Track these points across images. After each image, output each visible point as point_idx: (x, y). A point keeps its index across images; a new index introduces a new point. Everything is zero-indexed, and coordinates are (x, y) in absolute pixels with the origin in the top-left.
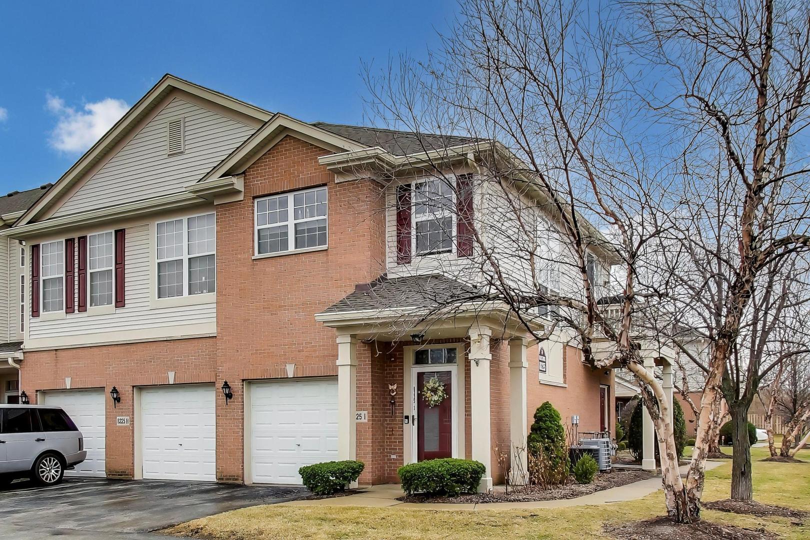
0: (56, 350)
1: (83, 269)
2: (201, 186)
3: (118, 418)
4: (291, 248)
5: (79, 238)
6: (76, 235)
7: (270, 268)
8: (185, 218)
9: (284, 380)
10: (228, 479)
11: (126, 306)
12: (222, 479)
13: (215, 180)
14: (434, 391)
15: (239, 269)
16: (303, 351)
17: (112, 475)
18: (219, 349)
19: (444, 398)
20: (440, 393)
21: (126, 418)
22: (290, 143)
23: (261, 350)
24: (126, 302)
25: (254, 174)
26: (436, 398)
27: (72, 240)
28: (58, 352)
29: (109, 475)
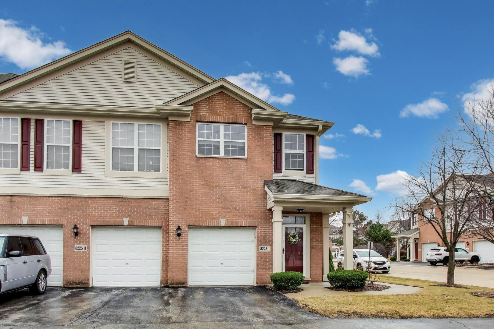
0: (11, 196)
1: (39, 142)
2: (165, 107)
3: (75, 246)
4: (222, 154)
5: (36, 120)
6: (33, 118)
7: (209, 163)
8: (136, 124)
9: (219, 227)
10: (176, 284)
11: (82, 172)
12: (173, 284)
13: (174, 105)
14: (294, 237)
15: (187, 161)
16: (231, 212)
17: (70, 284)
18: (171, 206)
19: (298, 241)
20: (297, 238)
21: (83, 246)
22: (224, 96)
23: (202, 209)
24: (82, 169)
25: (198, 108)
26: (295, 240)
27: (29, 120)
28: (13, 198)
29: (66, 284)
